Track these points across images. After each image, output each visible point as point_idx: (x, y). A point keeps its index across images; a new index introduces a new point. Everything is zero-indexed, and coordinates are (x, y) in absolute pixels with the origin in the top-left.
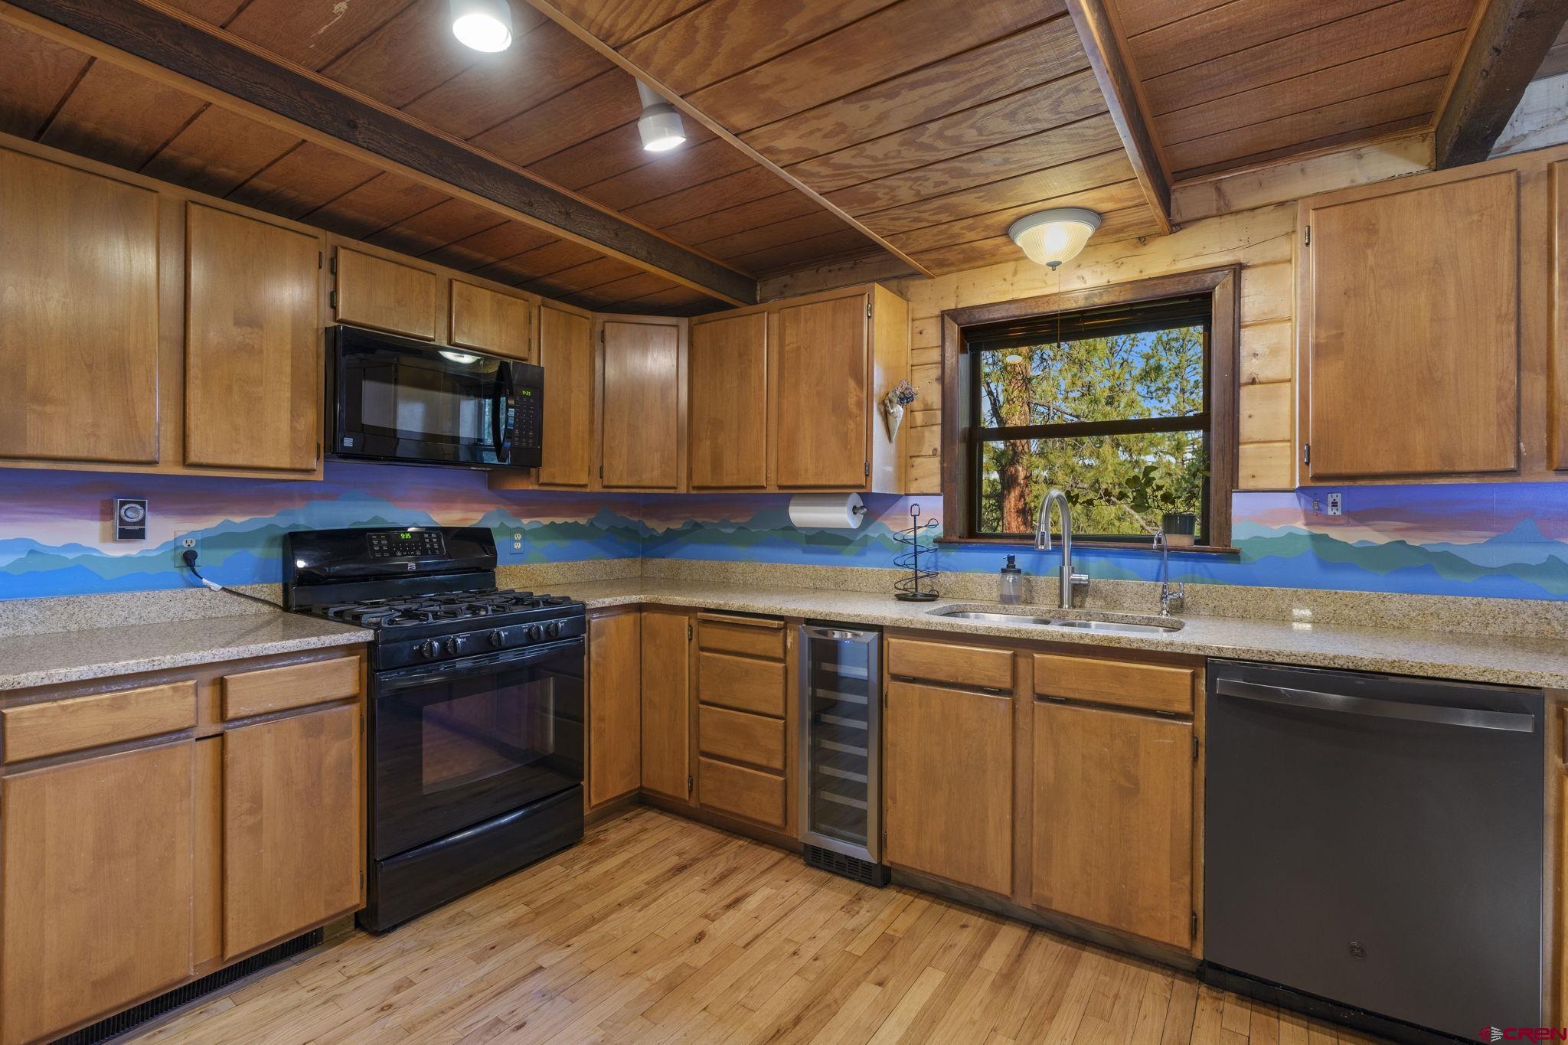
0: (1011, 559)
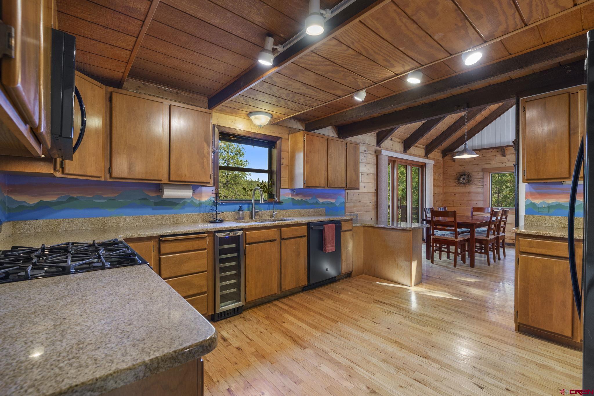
0: (240, 207)
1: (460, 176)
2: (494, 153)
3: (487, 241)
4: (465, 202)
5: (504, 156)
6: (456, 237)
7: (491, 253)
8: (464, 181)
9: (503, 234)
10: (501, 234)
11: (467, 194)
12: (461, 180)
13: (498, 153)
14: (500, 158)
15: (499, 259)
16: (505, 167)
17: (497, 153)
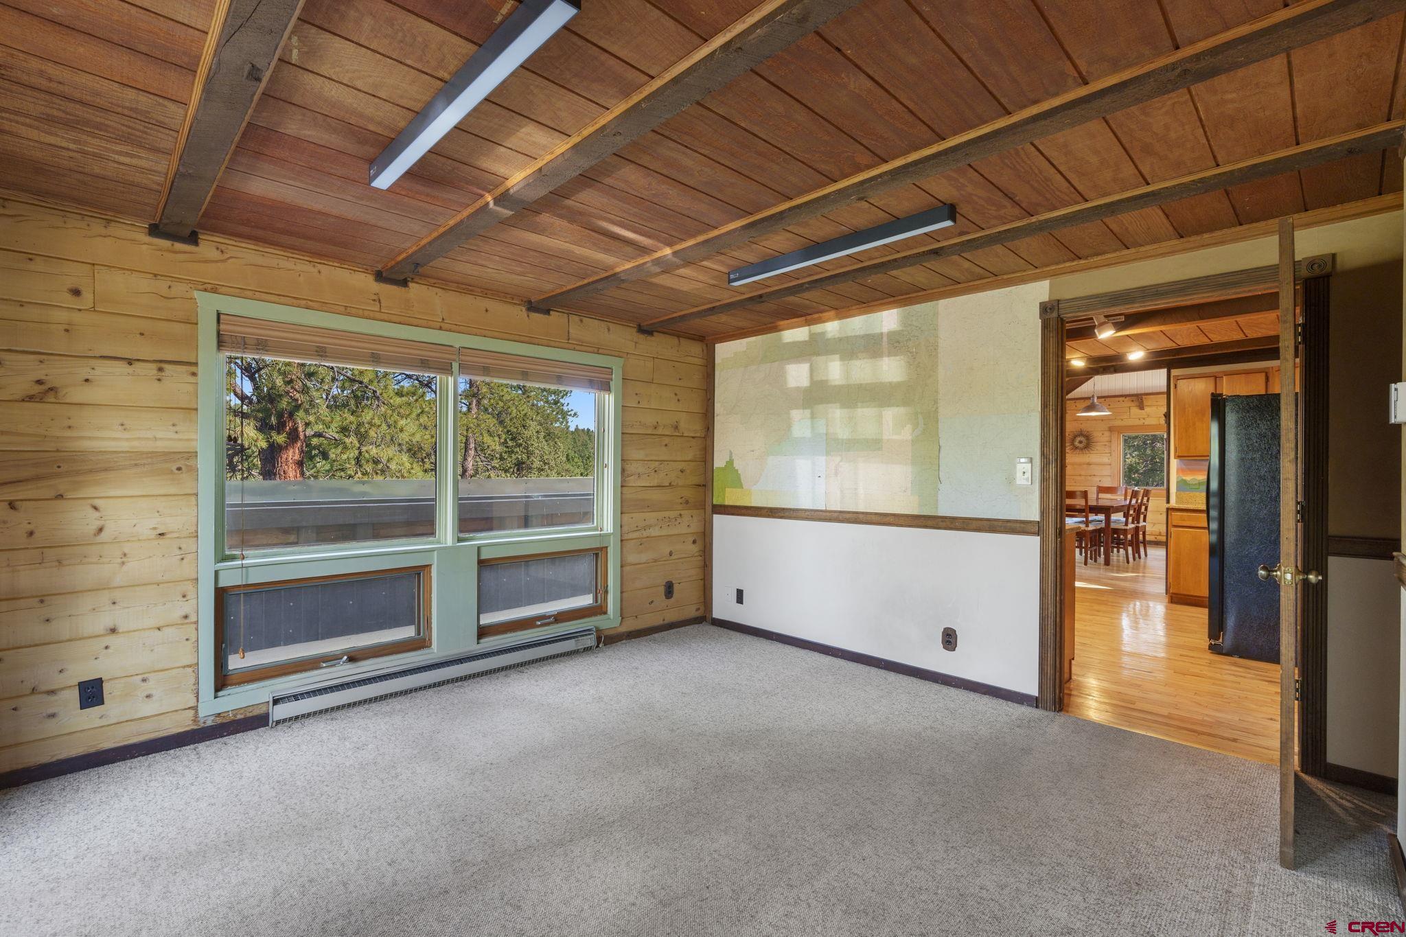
1: (1075, 437)
2: (1127, 403)
3: (1126, 530)
4: (1083, 478)
5: (1142, 408)
6: (1087, 526)
7: (1130, 549)
8: (1081, 446)
9: (1144, 524)
10: (1142, 524)
11: (1085, 466)
12: (1076, 443)
13: (1133, 404)
14: (1135, 410)
15: (1140, 557)
16: (1144, 425)
17: (1130, 404)
